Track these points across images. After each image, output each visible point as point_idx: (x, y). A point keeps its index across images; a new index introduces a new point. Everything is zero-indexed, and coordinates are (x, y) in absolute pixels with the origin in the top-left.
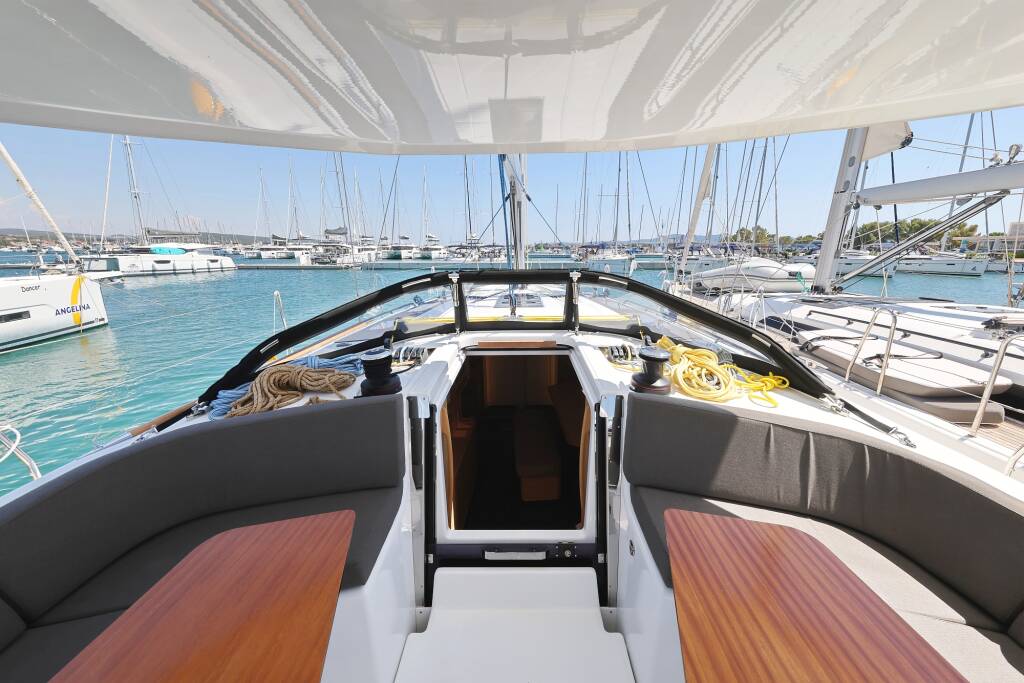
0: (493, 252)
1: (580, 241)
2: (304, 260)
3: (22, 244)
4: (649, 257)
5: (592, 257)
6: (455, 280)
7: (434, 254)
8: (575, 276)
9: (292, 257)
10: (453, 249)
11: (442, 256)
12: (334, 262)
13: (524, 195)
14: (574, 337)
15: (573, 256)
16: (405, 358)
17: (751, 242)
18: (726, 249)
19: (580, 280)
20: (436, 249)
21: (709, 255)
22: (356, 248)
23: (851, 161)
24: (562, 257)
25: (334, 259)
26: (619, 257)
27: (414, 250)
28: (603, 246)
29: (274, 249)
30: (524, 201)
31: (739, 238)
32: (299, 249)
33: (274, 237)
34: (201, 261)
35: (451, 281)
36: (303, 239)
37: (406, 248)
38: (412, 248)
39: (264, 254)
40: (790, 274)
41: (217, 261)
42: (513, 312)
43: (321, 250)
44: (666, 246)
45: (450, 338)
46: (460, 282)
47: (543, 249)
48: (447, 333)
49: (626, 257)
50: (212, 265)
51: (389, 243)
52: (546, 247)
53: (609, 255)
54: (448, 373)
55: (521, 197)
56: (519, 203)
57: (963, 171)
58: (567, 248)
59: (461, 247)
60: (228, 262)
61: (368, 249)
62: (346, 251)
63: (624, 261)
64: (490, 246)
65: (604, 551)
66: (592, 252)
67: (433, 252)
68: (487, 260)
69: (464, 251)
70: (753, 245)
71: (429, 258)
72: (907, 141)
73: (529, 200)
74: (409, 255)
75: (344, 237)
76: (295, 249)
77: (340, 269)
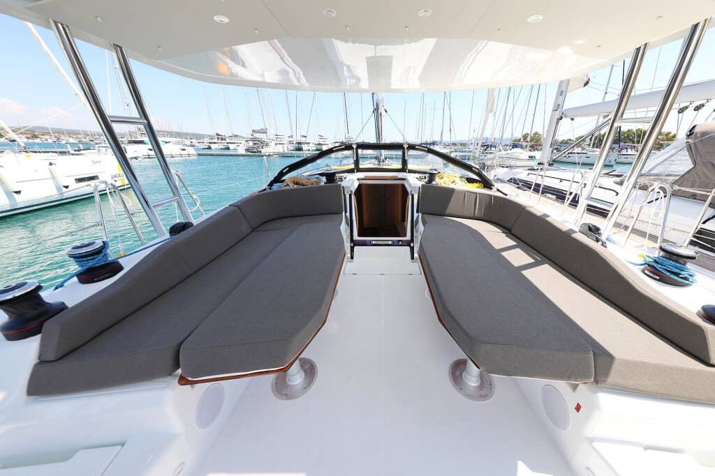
2: (241, 151)
3: (47, 137)
6: (355, 147)
8: (406, 146)
12: (260, 152)
13: (383, 109)
14: (406, 175)
17: (527, 142)
19: (408, 148)
20: (325, 144)
22: (273, 143)
23: (561, 93)
25: (260, 149)
27: (311, 145)
28: (434, 143)
29: (218, 143)
30: (384, 113)
31: (522, 140)
32: (233, 143)
33: (218, 135)
34: (175, 149)
35: (353, 148)
36: (236, 136)
37: (306, 143)
38: (310, 143)
39: (213, 146)
40: (530, 157)
41: (185, 150)
43: (251, 144)
46: (357, 149)
48: (350, 173)
50: (183, 152)
51: (294, 140)
55: (381, 110)
56: (381, 114)
57: (605, 101)
60: (191, 151)
61: (281, 144)
62: (267, 145)
65: (413, 242)
67: (323, 146)
70: (529, 144)
72: (587, 83)
73: (386, 111)
74: (309, 148)
75: (264, 135)
76: (230, 143)
77: (265, 156)
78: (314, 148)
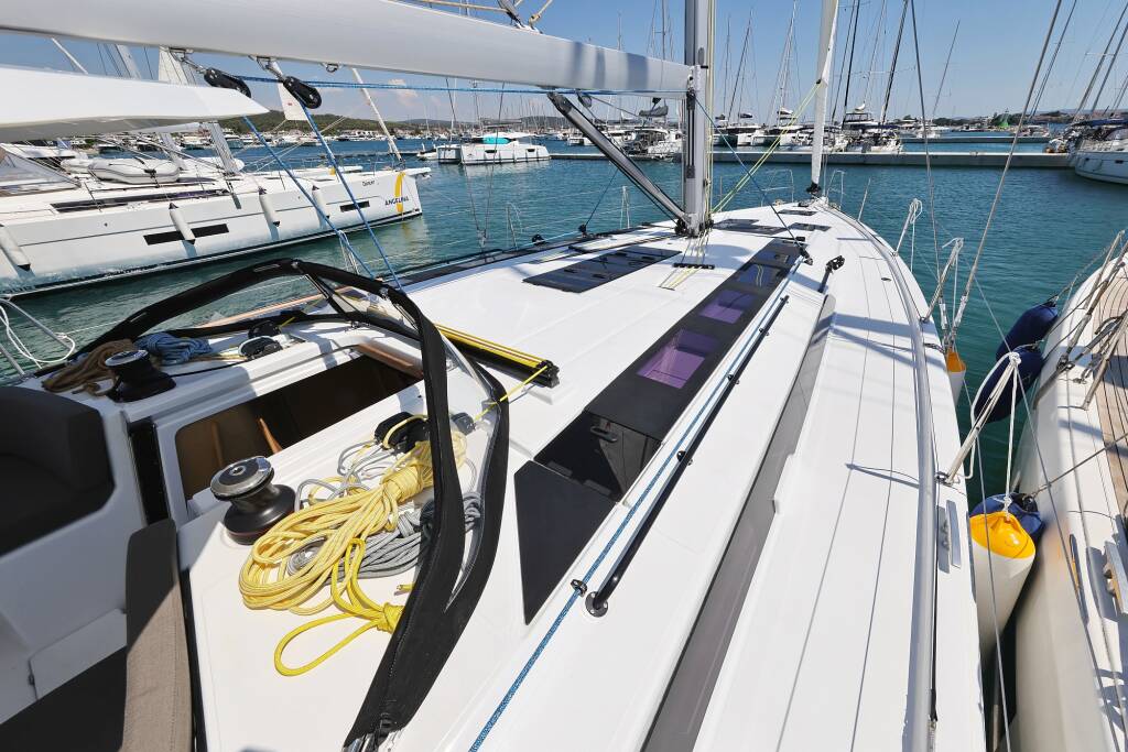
7: (784, 139)
12: (645, 151)
20: (788, 132)
25: (645, 148)
27: (757, 133)
34: (519, 150)
37: (744, 131)
38: (753, 130)
41: (534, 150)
43: (635, 136)
47: (1005, 125)
50: (530, 155)
51: (725, 124)
60: (543, 151)
67: (782, 136)
74: (748, 140)
77: (649, 160)
78: (762, 141)
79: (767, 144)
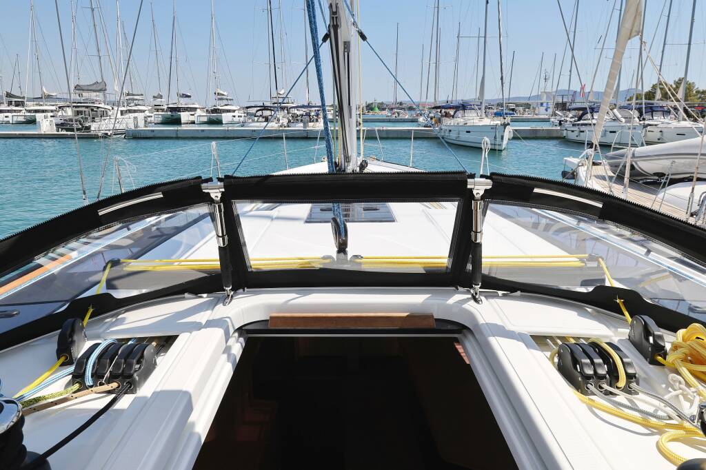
0: (308, 115)
1: (431, 100)
2: (46, 125)
4: (528, 120)
5: (448, 122)
6: (216, 194)
7: (226, 117)
8: (479, 187)
9: (32, 122)
10: (253, 110)
11: (236, 119)
12: (88, 128)
13: (353, 31)
14: (471, 306)
15: (421, 119)
16: (97, 376)
18: (640, 110)
19: (489, 195)
20: (228, 111)
21: (616, 119)
22: (118, 110)
24: (404, 121)
25: (87, 125)
26: (487, 121)
27: (199, 112)
28: (463, 107)
29: (8, 111)
30: (355, 40)
32: (43, 111)
33: (9, 95)
35: (207, 199)
36: (49, 97)
37: (187, 109)
38: (196, 109)
42: (342, 248)
43: (69, 112)
44: (551, 106)
45: (211, 306)
46: (227, 199)
47: (377, 110)
48: (209, 292)
49: (498, 121)
51: (164, 103)
52: (382, 107)
53: (473, 119)
54: (192, 418)
55: (347, 32)
56: (347, 45)
58: (411, 109)
59: (265, 108)
61: (135, 111)
62: (104, 114)
63: (494, 127)
64: (303, 107)
66: (447, 115)
67: (224, 115)
68: (300, 126)
69: (267, 113)
71: (219, 122)
73: (363, 37)
74: (192, 118)
75: (101, 94)
76: (36, 111)
77: (96, 137)
78: (205, 119)
79: (211, 122)
